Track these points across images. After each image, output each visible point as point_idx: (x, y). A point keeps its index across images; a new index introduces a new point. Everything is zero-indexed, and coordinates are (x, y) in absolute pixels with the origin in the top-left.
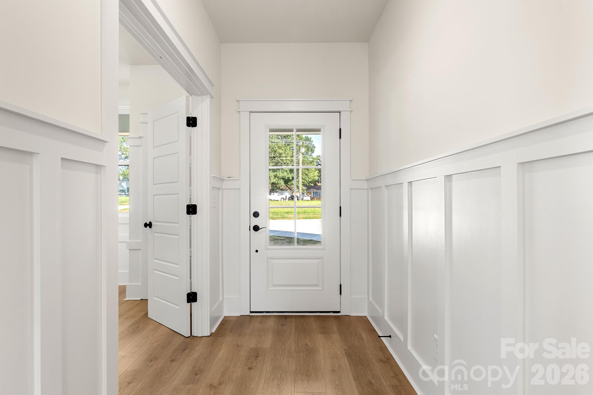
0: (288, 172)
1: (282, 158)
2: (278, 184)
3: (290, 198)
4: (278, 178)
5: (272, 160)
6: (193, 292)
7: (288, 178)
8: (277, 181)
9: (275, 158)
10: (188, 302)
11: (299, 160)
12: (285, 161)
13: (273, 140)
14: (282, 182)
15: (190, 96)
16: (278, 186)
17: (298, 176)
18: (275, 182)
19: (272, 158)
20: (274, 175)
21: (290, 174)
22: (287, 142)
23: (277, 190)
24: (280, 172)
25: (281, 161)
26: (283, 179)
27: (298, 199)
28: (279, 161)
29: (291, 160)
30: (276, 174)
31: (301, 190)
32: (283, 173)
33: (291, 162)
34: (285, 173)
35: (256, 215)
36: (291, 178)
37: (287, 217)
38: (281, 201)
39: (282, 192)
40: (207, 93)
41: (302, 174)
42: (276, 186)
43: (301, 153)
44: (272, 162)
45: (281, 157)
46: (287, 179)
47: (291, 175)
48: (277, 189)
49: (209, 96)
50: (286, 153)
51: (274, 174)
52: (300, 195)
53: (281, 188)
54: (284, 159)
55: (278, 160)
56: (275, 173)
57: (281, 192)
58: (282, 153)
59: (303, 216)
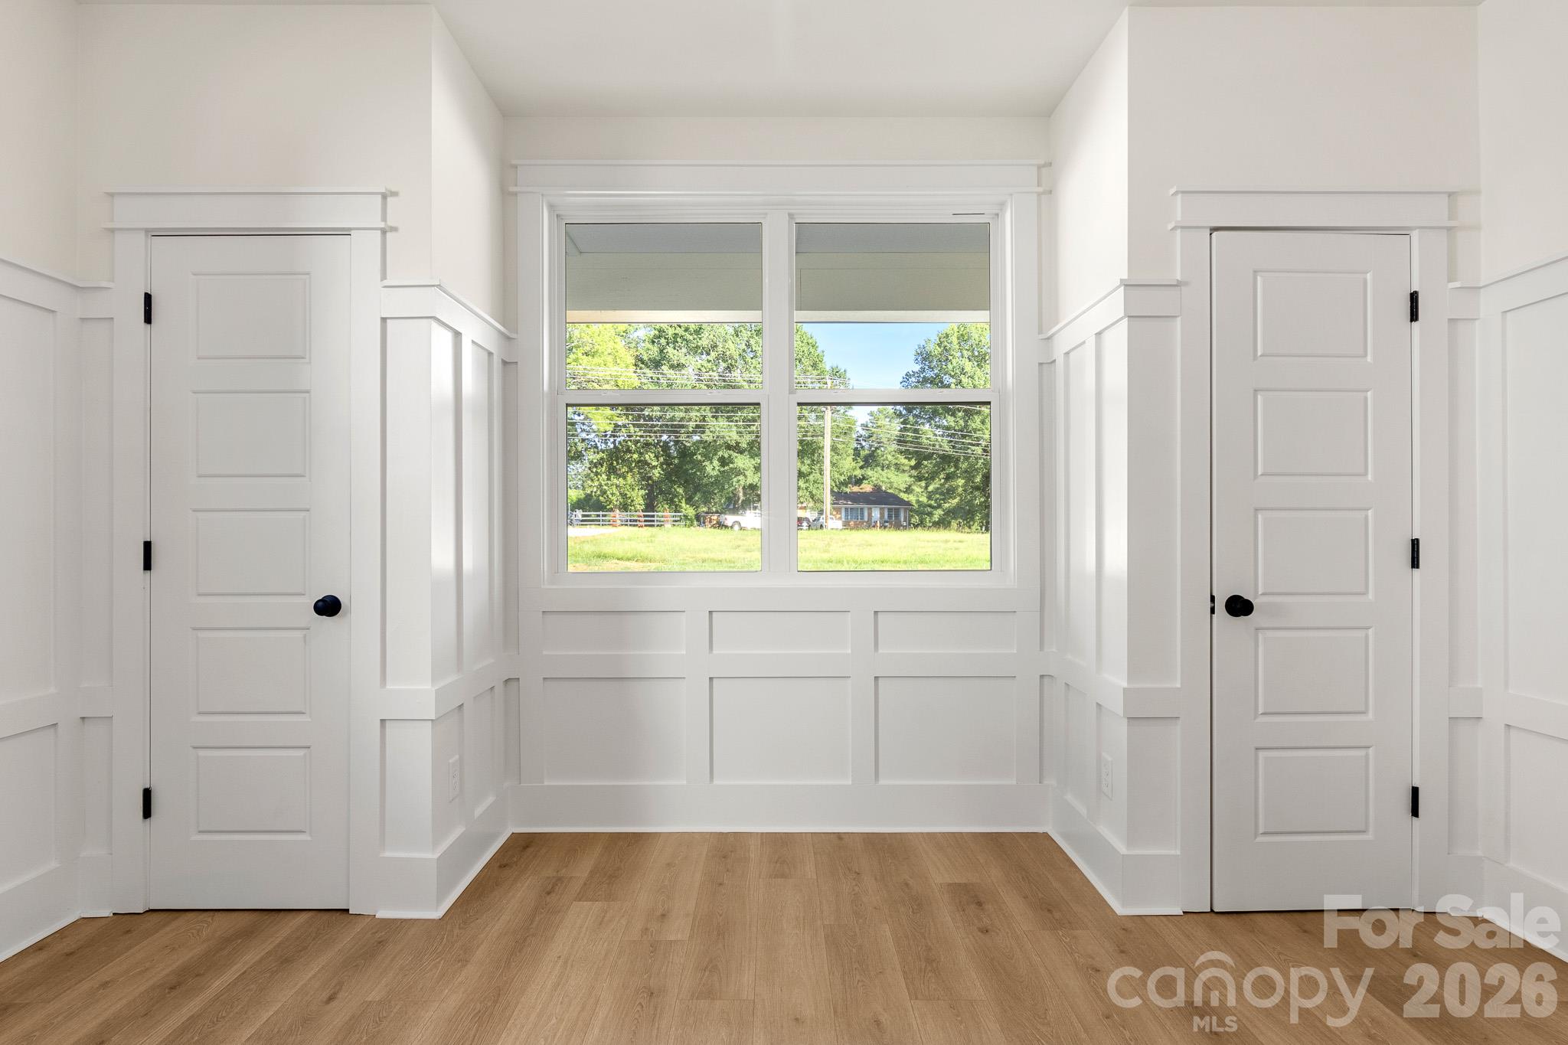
11: (824, 428)
52: (825, 517)
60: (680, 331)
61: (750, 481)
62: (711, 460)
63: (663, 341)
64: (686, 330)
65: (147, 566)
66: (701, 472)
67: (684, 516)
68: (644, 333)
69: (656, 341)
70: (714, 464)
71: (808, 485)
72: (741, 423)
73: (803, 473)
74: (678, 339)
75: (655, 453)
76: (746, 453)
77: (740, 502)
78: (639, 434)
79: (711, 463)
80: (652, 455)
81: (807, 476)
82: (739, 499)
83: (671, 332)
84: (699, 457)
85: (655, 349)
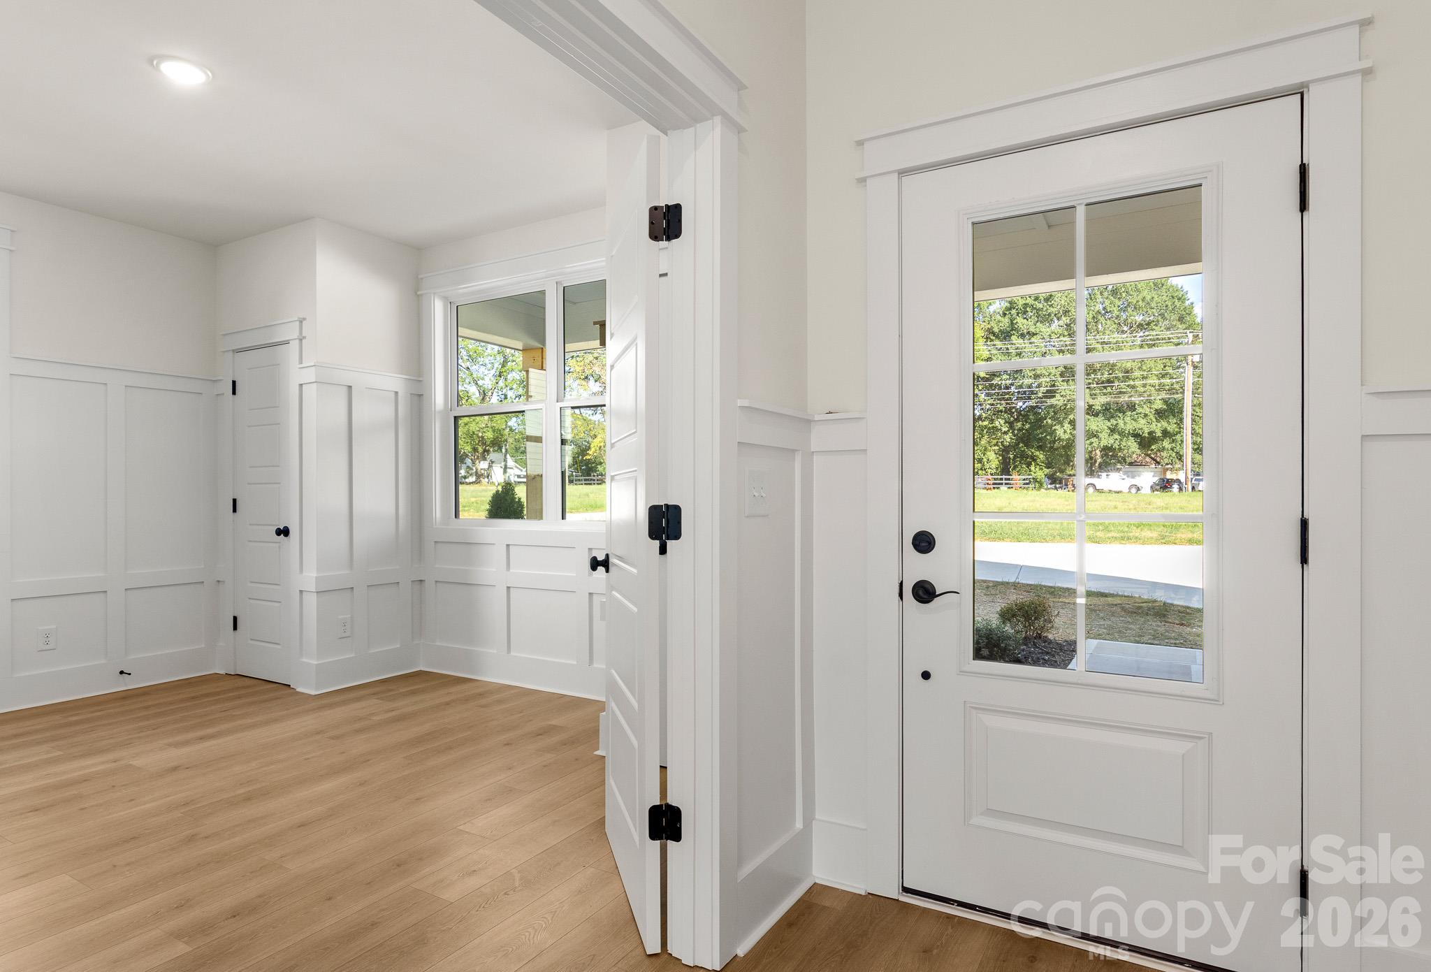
0: (1152, 416)
1: (1132, 383)
2: (1120, 449)
3: (1158, 485)
4: (1121, 433)
5: (1105, 387)
6: (670, 803)
7: (1150, 433)
8: (1117, 442)
9: (1113, 382)
10: (653, 836)
11: (1184, 384)
12: (1142, 389)
13: (1107, 337)
14: (1132, 446)
15: (661, 134)
16: (1119, 454)
17: (1180, 428)
18: (1112, 446)
19: (1103, 383)
20: (1110, 428)
21: (1158, 421)
22: (1148, 338)
23: (1119, 466)
24: (1128, 419)
25: (1128, 389)
26: (1136, 436)
27: (1181, 489)
28: (1124, 390)
29: (1159, 385)
30: (1115, 422)
31: (1189, 465)
32: (1135, 420)
33: (1159, 390)
34: (1142, 421)
35: (924, 542)
36: (1159, 434)
37: (1137, 538)
38: (1130, 492)
39: (1133, 469)
40: (713, 110)
41: (1193, 420)
42: (1114, 456)
43: (1190, 363)
44: (1105, 394)
45: (1129, 379)
46: (1147, 435)
47: (1159, 425)
48: (1119, 462)
49: (718, 119)
50: (1144, 368)
51: (1109, 424)
52: (1186, 478)
53: (1128, 460)
54: (1137, 383)
55: (1122, 388)
56: (1113, 422)
57: (1131, 470)
58: (1132, 369)
59: (1190, 536)
60: (1030, 301)
61: (1104, 443)
62: (1061, 423)
63: (1014, 312)
64: (1036, 299)
65: (235, 510)
66: (1051, 436)
67: (1034, 479)
68: (997, 307)
69: (1007, 313)
70: (1065, 428)
71: (1174, 445)
72: (1095, 385)
73: (1169, 432)
74: (1028, 309)
75: (1005, 419)
76: (1101, 415)
77: (1097, 465)
78: (989, 402)
79: (1063, 426)
80: (1002, 422)
81: (1175, 435)
82: (1096, 461)
83: (1021, 302)
84: (1049, 421)
85: (1006, 321)
